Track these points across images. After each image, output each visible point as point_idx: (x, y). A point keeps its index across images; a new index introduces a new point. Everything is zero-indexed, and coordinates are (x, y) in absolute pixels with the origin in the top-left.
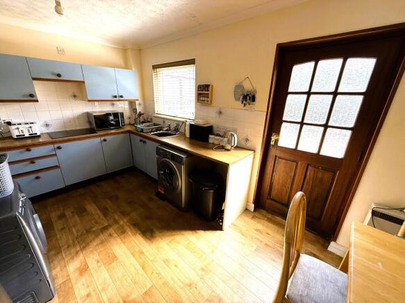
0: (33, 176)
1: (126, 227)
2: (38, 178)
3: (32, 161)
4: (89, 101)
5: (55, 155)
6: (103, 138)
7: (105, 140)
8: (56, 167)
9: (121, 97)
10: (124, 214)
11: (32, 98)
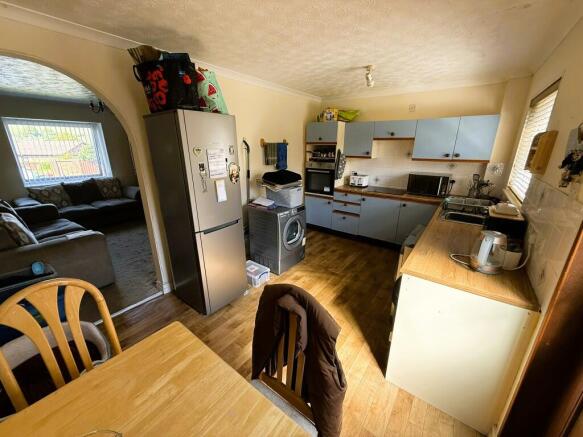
0: (342, 216)
1: (340, 285)
2: (344, 218)
3: (346, 203)
4: (413, 159)
5: (359, 205)
6: (404, 202)
7: (404, 205)
8: (357, 215)
9: (457, 155)
10: (356, 278)
11: (367, 156)
